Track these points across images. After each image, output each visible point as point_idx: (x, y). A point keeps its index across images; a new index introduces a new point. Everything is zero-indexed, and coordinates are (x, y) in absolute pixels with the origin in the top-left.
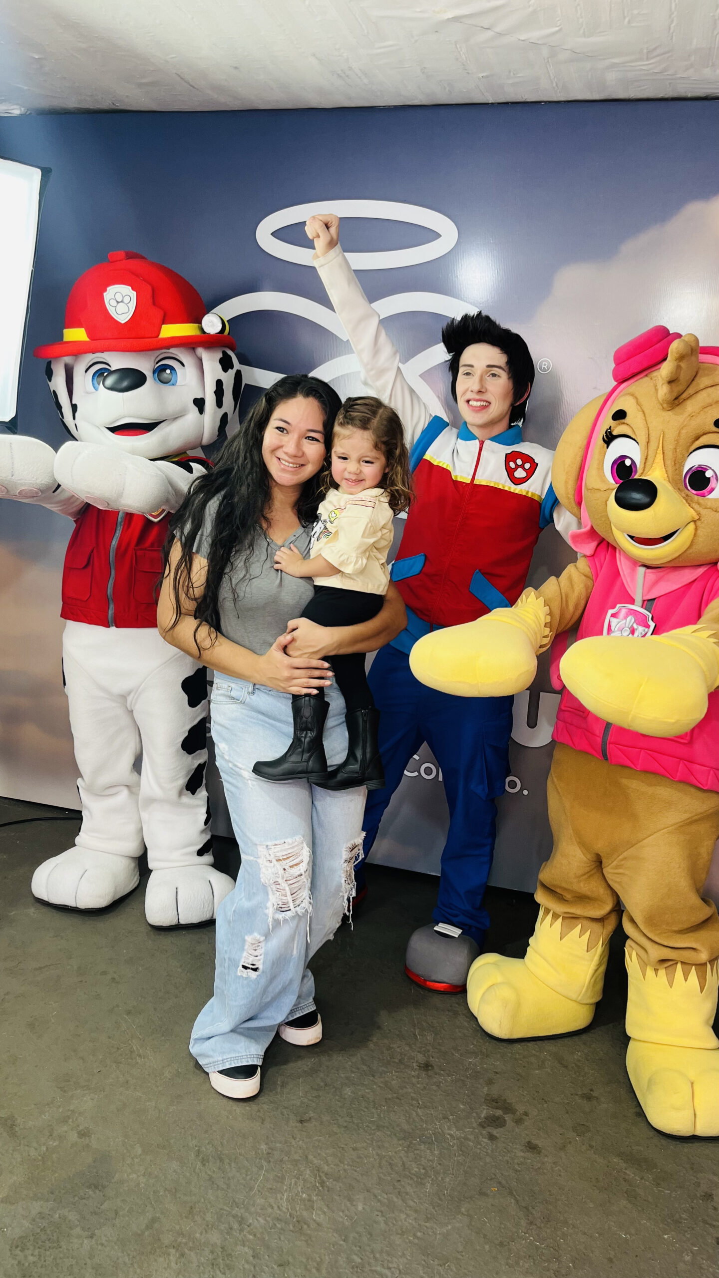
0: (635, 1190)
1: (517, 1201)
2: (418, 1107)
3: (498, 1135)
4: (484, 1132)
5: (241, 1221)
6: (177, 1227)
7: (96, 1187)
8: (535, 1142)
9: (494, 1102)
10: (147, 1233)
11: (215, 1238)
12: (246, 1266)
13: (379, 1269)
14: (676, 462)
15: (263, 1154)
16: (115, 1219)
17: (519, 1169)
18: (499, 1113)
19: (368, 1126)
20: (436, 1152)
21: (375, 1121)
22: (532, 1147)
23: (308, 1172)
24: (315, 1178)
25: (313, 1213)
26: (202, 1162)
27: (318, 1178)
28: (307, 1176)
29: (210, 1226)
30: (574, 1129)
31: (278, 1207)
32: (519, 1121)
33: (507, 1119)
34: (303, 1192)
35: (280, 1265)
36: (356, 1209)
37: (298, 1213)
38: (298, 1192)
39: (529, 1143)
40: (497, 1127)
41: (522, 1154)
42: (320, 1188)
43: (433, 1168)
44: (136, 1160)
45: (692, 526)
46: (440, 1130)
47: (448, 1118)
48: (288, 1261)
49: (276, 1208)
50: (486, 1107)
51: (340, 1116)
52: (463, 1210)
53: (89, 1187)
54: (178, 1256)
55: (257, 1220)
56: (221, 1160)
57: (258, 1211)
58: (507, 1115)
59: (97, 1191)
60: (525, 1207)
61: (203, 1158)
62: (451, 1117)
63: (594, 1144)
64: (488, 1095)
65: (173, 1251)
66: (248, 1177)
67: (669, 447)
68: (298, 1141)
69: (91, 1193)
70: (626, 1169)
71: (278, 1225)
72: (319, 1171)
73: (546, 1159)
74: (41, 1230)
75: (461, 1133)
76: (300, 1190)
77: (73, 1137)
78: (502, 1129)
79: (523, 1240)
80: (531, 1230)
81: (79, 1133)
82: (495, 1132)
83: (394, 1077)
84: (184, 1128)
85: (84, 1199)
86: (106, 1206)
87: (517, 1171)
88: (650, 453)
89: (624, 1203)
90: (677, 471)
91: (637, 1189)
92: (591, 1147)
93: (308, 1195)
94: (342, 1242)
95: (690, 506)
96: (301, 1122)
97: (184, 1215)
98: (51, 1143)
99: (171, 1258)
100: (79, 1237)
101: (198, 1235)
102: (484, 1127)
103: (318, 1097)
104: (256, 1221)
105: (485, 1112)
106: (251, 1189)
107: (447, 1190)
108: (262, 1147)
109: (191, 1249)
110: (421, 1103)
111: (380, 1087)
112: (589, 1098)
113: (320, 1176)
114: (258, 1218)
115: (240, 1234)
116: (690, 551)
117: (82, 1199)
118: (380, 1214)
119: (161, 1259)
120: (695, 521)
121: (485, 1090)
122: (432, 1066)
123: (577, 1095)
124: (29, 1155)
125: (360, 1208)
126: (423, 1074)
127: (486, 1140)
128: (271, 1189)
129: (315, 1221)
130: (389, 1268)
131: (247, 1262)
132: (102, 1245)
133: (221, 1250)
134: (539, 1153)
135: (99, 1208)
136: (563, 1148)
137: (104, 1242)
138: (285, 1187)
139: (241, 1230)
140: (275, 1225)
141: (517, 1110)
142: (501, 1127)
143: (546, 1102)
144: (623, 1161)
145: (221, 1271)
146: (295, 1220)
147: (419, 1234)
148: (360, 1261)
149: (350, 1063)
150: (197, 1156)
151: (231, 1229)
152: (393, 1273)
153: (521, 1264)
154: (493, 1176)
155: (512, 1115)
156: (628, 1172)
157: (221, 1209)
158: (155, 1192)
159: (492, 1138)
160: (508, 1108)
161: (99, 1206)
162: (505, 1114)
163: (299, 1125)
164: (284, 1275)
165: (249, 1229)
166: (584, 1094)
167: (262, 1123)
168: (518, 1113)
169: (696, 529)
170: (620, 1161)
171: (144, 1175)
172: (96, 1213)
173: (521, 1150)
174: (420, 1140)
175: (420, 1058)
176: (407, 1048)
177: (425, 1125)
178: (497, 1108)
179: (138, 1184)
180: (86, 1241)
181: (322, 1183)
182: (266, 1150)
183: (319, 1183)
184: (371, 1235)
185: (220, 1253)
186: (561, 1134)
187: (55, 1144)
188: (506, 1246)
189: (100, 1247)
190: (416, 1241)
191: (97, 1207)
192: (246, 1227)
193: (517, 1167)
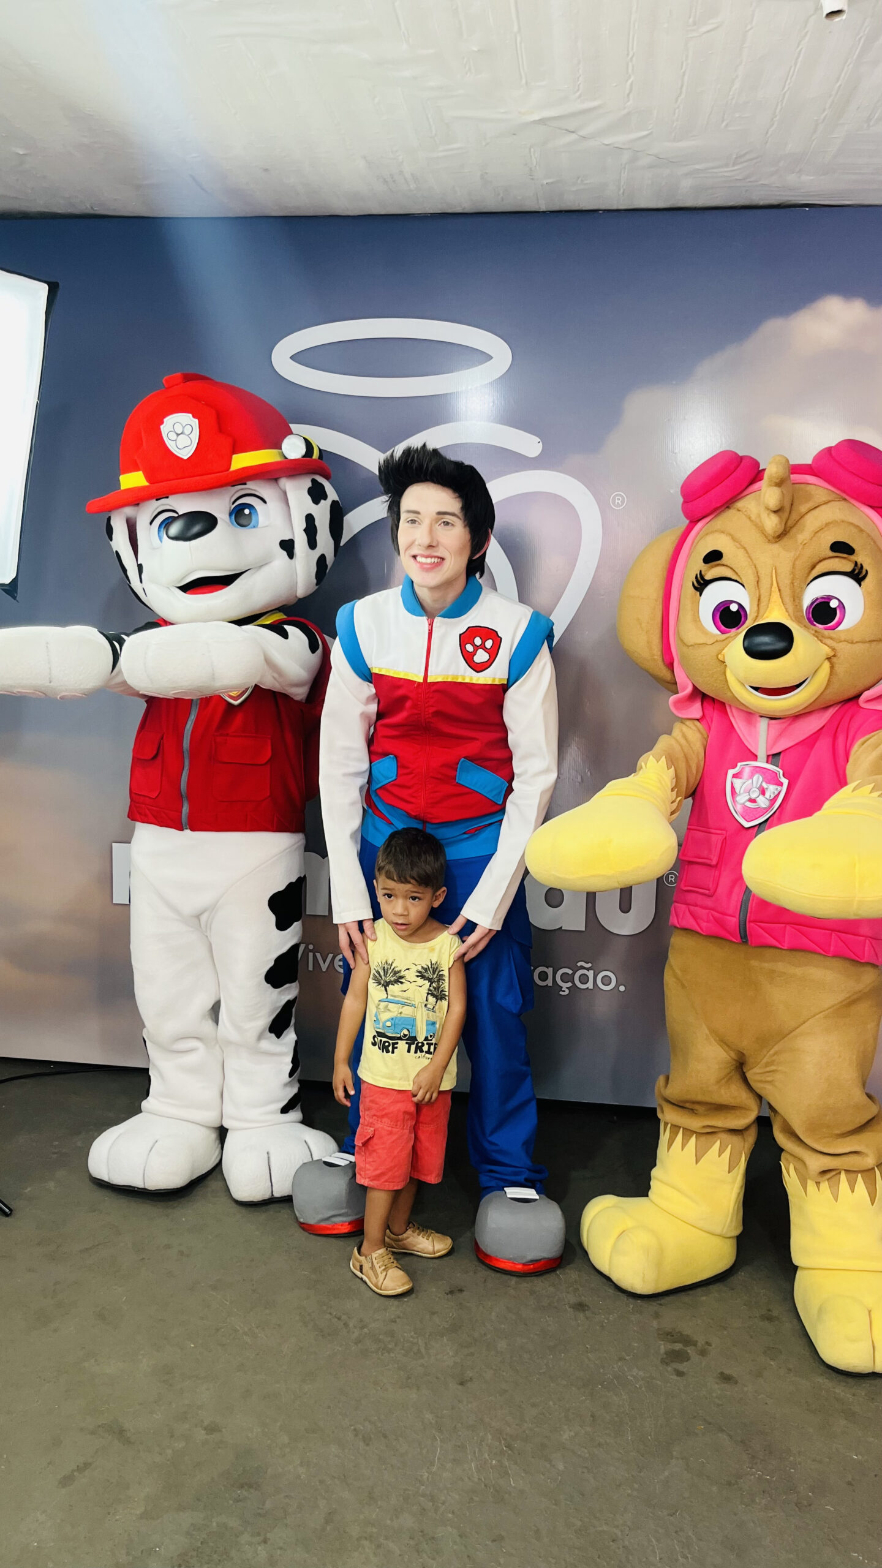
0: (850, 1409)
1: (730, 1436)
2: (587, 1352)
3: (685, 1370)
4: (669, 1369)
5: (433, 1499)
6: (362, 1517)
7: (250, 1486)
8: (727, 1372)
9: (669, 1335)
10: (328, 1528)
11: (408, 1521)
12: (455, 1547)
13: (605, 1528)
14: (796, 598)
15: (431, 1423)
16: (286, 1518)
17: (721, 1403)
18: (678, 1346)
19: (538, 1379)
20: (625, 1397)
21: (544, 1373)
22: (726, 1378)
23: (490, 1437)
24: (500, 1442)
25: (510, 1481)
26: (364, 1441)
27: (503, 1442)
28: (490, 1441)
29: (399, 1510)
30: (765, 1353)
31: (469, 1478)
32: (703, 1353)
33: (689, 1351)
34: (492, 1460)
35: (494, 1541)
36: (559, 1470)
37: (493, 1482)
38: (485, 1458)
39: (722, 1373)
40: (682, 1362)
41: (716, 1386)
42: (510, 1452)
43: (627, 1414)
44: (288, 1450)
45: (827, 665)
46: (620, 1373)
47: (625, 1359)
48: (501, 1535)
49: (466, 1479)
50: (662, 1343)
51: (503, 1371)
52: (675, 1453)
53: (242, 1487)
54: (374, 1547)
55: (450, 1495)
56: (385, 1437)
57: (449, 1486)
58: (688, 1348)
59: (252, 1491)
60: (741, 1442)
61: (363, 1437)
62: (627, 1358)
63: (791, 1366)
64: (658, 1329)
65: (366, 1543)
66: (424, 1451)
67: (786, 581)
68: (467, 1405)
69: (245, 1493)
70: (834, 1388)
71: (474, 1498)
72: (500, 1434)
73: (746, 1389)
74: (202, 1543)
75: (644, 1373)
76: (487, 1457)
77: (200, 1435)
78: (685, 1363)
79: (751, 1475)
80: (756, 1463)
81: (205, 1429)
82: (681, 1367)
83: (550, 1323)
84: (329, 1407)
85: (241, 1501)
86: (268, 1505)
87: (718, 1405)
88: (762, 591)
89: (843, 1422)
90: (798, 607)
91: (852, 1407)
92: (790, 1370)
93: (499, 1461)
94: (554, 1507)
95: (822, 642)
96: (462, 1384)
97: (365, 1502)
98: (176, 1444)
99: (367, 1550)
100: (250, 1544)
101: (389, 1522)
102: (667, 1364)
103: (472, 1354)
104: (449, 1497)
105: (662, 1347)
106: (432, 1464)
107: (650, 1435)
108: (427, 1416)
109: (386, 1538)
110: (587, 1346)
111: (536, 1334)
112: (769, 1318)
113: (505, 1440)
114: (451, 1493)
115: (436, 1513)
116: (828, 692)
117: (238, 1501)
118: (585, 1470)
119: (356, 1554)
120: (829, 659)
121: (655, 1324)
122: (587, 1306)
123: (756, 1317)
124: (154, 1462)
125: (561, 1467)
126: (581, 1315)
127: (675, 1377)
128: (454, 1460)
129: (514, 1488)
130: (617, 1527)
131: (455, 1543)
132: (281, 1548)
133: (420, 1533)
134: (736, 1383)
135: (262, 1509)
136: (759, 1375)
137: (281, 1545)
138: (469, 1457)
139: (436, 1511)
140: (472, 1499)
141: (697, 1341)
142: (687, 1361)
143: (725, 1328)
144: (827, 1380)
145: (429, 1557)
146: (491, 1490)
147: (636, 1486)
148: (579, 1523)
149: (493, 1314)
150: (356, 1435)
151: (424, 1509)
152: (622, 1531)
153: (757, 1501)
154: (696, 1414)
155: (693, 1348)
156: (837, 1391)
157: (405, 1490)
158: (321, 1482)
159: (680, 1374)
160: (688, 1341)
161: (261, 1506)
162: (686, 1346)
163: (460, 1387)
164: (502, 1551)
165: (444, 1507)
166: (762, 1315)
167: (418, 1390)
168: (699, 1344)
169: (832, 667)
170: (825, 1380)
171: (302, 1464)
172: (260, 1515)
173: (717, 1383)
174: (602, 1386)
175: (572, 1299)
176: (552, 1289)
177: (602, 1371)
178: (676, 1342)
179: (299, 1477)
180: (260, 1548)
181: (509, 1446)
182: (433, 1419)
183: (505, 1447)
184: (583, 1495)
185: (421, 1538)
186: (752, 1360)
187: (180, 1446)
188: (734, 1485)
189: (279, 1552)
190: (635, 1493)
191: (258, 1508)
192: (440, 1505)
193: (716, 1400)
